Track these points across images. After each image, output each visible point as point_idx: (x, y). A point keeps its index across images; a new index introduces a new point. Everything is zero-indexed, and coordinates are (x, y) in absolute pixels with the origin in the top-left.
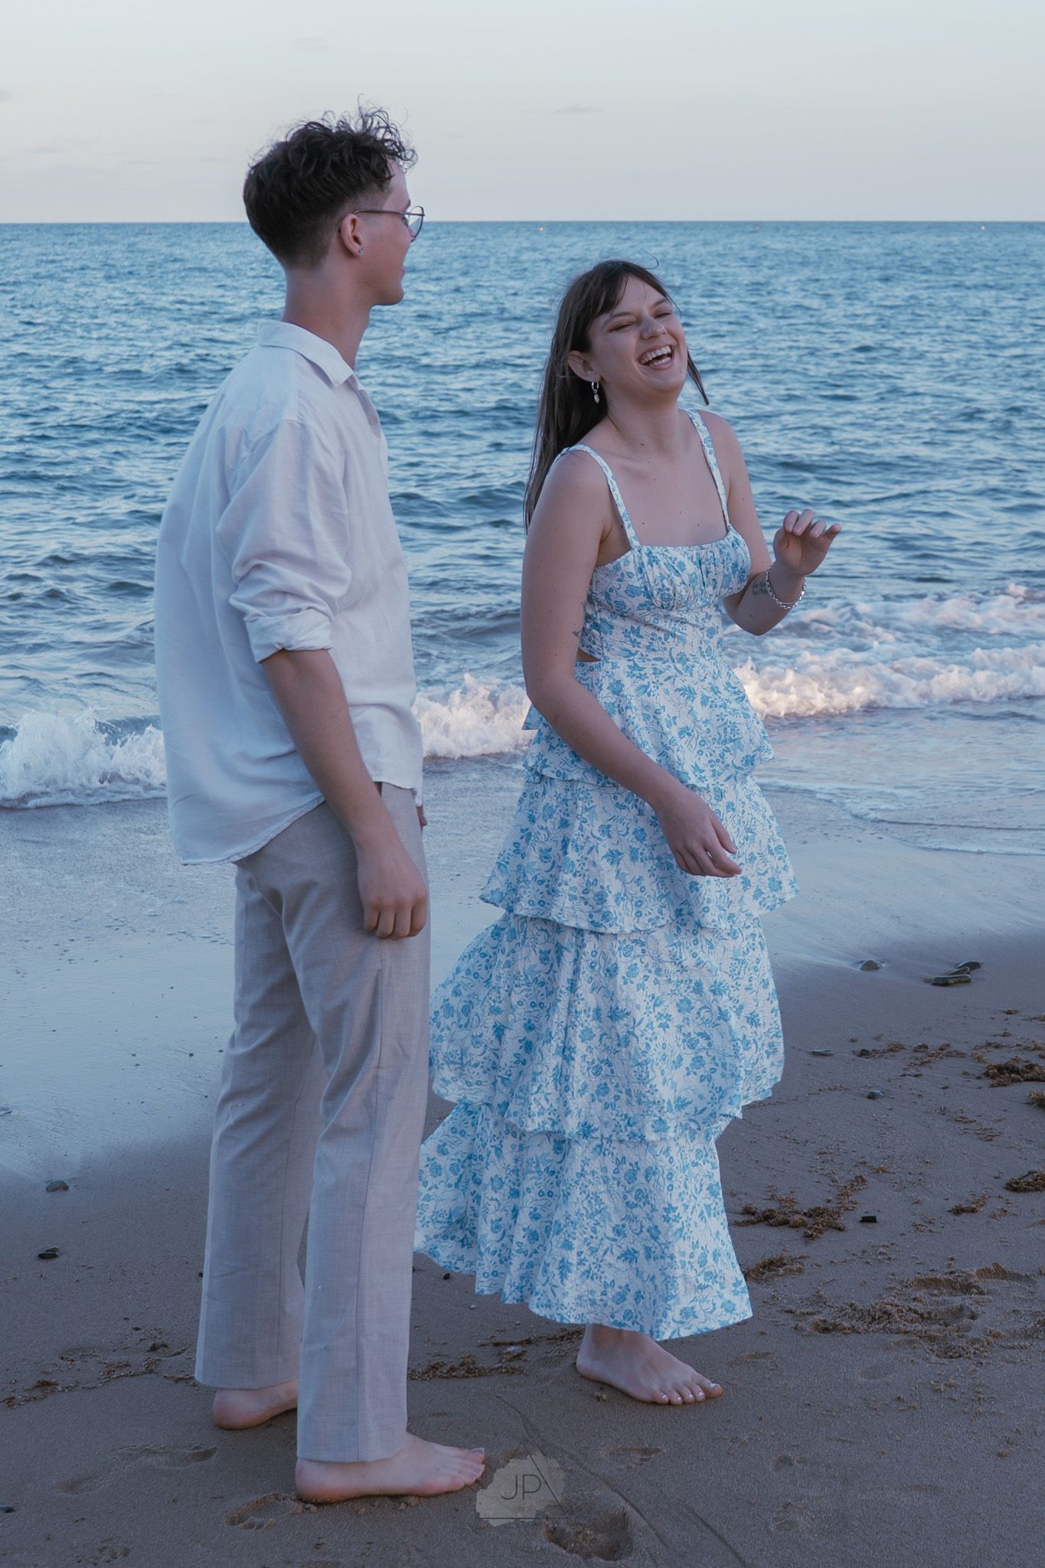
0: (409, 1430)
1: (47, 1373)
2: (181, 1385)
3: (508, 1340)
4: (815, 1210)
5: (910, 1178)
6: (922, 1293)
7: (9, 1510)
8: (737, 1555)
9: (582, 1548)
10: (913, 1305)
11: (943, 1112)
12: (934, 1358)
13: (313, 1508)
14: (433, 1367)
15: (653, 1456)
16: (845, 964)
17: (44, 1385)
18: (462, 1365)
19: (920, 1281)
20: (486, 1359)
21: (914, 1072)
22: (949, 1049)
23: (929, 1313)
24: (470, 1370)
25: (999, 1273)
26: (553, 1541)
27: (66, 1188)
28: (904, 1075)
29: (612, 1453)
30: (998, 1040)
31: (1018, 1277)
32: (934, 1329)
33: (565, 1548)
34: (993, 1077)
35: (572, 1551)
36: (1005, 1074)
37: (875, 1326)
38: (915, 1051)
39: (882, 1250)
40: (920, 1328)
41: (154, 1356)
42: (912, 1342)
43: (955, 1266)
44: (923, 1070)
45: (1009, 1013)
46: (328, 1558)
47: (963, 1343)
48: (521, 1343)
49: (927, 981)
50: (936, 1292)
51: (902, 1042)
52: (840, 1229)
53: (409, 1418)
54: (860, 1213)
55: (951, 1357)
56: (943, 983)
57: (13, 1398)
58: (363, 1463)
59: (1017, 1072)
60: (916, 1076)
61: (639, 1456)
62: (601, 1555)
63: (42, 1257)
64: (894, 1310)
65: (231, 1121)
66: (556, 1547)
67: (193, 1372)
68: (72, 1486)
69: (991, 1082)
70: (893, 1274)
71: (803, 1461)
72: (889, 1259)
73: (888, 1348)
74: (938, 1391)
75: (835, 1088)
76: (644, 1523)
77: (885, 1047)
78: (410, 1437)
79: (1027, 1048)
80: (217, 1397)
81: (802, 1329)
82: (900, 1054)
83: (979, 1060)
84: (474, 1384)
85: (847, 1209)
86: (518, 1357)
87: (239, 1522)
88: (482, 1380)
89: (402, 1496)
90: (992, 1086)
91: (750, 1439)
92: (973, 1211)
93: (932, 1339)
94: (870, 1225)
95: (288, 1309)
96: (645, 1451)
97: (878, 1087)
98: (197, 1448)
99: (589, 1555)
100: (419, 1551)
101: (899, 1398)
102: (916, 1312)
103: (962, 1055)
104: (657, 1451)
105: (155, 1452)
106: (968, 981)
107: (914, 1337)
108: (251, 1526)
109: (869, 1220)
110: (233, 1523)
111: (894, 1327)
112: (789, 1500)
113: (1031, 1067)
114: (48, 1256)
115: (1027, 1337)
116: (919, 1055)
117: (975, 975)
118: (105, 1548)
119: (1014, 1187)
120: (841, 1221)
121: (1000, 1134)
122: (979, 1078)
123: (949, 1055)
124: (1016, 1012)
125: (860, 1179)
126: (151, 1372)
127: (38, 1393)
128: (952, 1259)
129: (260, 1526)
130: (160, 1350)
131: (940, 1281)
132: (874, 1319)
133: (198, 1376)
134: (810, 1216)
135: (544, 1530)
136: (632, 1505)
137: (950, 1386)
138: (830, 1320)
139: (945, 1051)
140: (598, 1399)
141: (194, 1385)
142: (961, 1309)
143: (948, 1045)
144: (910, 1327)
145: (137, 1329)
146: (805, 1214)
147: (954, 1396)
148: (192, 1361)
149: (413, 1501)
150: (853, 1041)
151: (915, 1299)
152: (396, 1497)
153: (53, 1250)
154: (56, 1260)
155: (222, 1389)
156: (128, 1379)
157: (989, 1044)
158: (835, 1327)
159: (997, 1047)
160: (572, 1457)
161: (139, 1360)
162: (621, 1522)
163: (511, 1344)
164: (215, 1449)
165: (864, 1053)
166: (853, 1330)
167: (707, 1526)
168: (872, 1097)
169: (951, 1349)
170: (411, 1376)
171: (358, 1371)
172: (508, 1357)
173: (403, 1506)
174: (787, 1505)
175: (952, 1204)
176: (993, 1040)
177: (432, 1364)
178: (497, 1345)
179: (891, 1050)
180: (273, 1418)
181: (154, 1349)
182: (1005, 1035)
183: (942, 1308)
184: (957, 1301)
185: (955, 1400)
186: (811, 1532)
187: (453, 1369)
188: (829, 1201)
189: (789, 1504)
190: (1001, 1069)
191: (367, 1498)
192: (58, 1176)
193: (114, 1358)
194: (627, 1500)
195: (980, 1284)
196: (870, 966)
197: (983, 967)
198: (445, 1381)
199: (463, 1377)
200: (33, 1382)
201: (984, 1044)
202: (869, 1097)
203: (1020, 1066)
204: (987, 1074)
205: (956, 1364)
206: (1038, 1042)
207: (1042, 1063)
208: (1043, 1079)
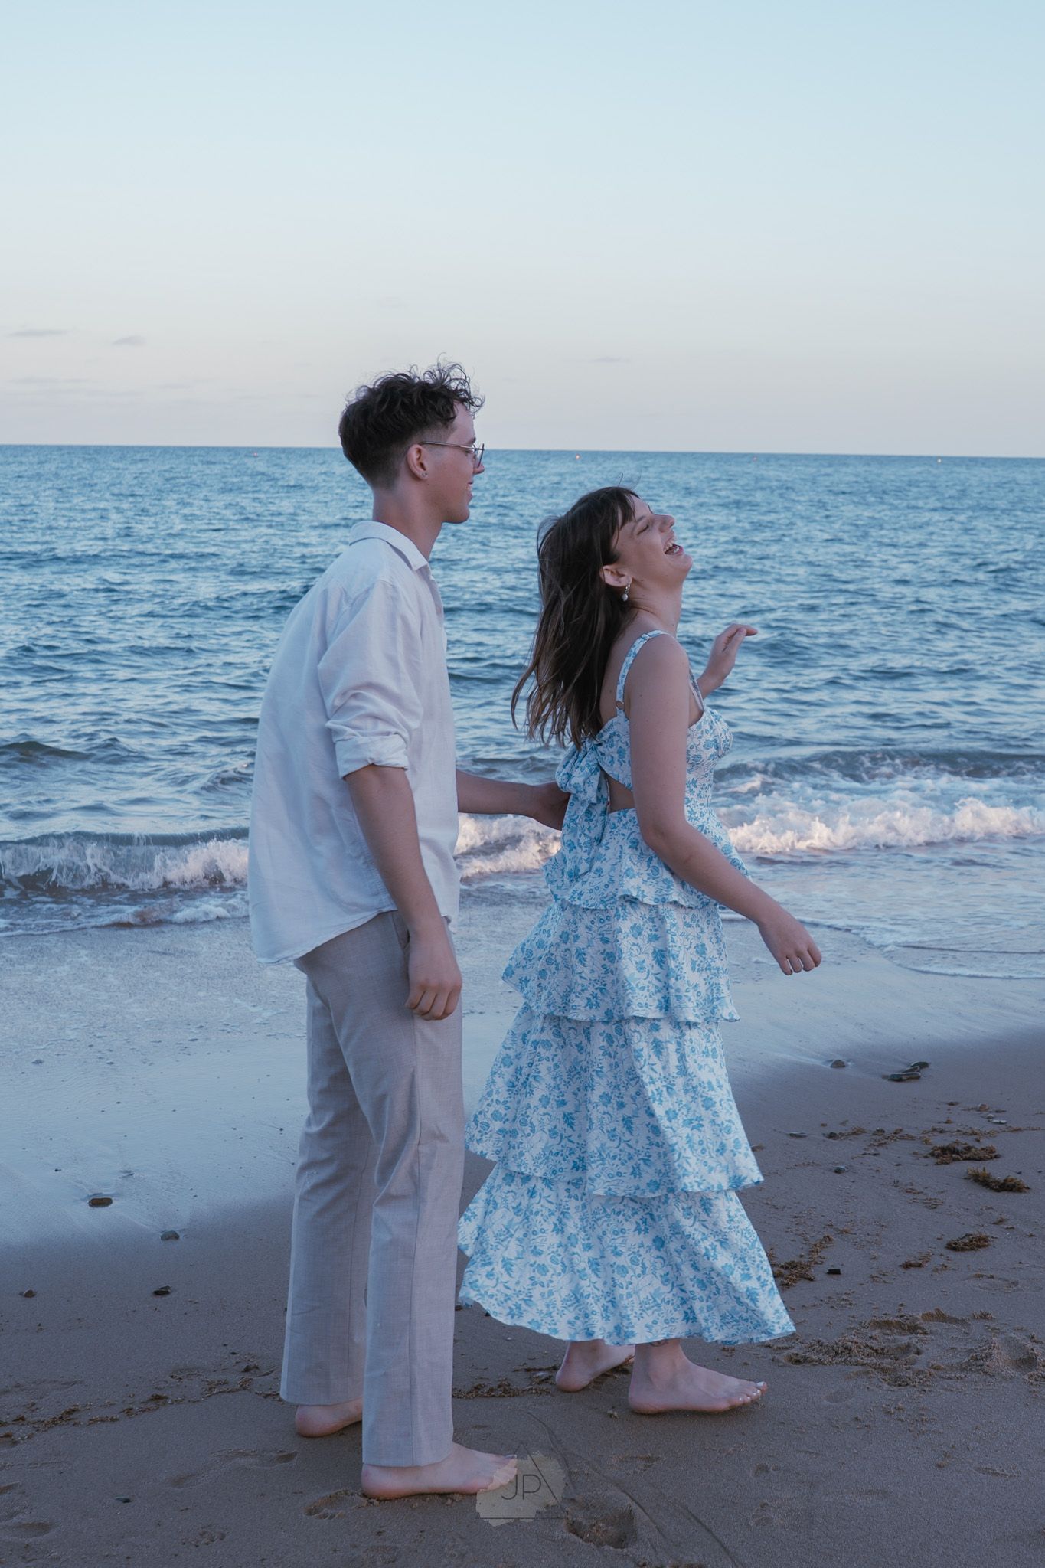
0: (455, 1440)
1: (159, 1389)
2: (270, 1400)
3: (537, 1367)
4: (790, 1264)
5: (869, 1238)
6: (876, 1333)
7: (127, 1501)
8: (722, 1545)
9: (596, 1537)
10: (869, 1343)
11: (896, 1184)
12: (886, 1386)
13: (376, 1503)
14: (476, 1388)
15: (655, 1463)
16: (818, 1062)
17: (157, 1398)
18: (499, 1386)
19: (875, 1323)
20: (520, 1382)
21: (873, 1151)
22: (902, 1133)
23: (882, 1349)
24: (506, 1391)
25: (940, 1317)
26: (571, 1531)
27: (177, 1237)
28: (865, 1154)
29: (621, 1461)
30: (943, 1126)
31: (955, 1321)
32: (887, 1362)
33: (582, 1538)
34: (938, 1157)
35: (587, 1541)
36: (947, 1154)
37: (838, 1360)
38: (874, 1134)
39: (845, 1297)
40: (875, 1361)
41: (247, 1376)
42: (868, 1372)
43: (905, 1311)
44: (881, 1150)
45: (951, 1104)
46: (388, 1543)
47: (910, 1374)
48: (548, 1369)
49: (885, 1077)
50: (888, 1332)
51: (864, 1127)
52: (810, 1280)
53: (455, 1430)
54: (827, 1267)
55: (900, 1385)
56: (898, 1079)
57: (131, 1409)
58: (417, 1468)
59: (958, 1153)
60: (875, 1155)
61: (643, 1463)
62: (610, 1543)
63: (157, 1293)
64: (853, 1346)
65: (308, 1186)
66: (575, 1537)
67: (279, 1390)
68: (179, 1482)
69: (936, 1160)
70: (853, 1317)
71: (778, 1469)
72: (851, 1304)
73: (849, 1378)
74: (888, 1413)
75: (809, 1164)
76: (647, 1518)
77: (850, 1131)
78: (457, 1445)
79: (965, 1133)
80: (299, 1412)
81: (778, 1361)
82: (862, 1137)
83: (926, 1142)
84: (508, 1402)
85: (816, 1263)
86: (546, 1380)
87: (315, 1513)
88: (516, 1400)
89: (449, 1494)
90: (937, 1164)
91: (735, 1450)
92: (920, 1266)
93: (884, 1370)
94: (835, 1276)
95: (356, 1339)
96: (648, 1459)
97: (843, 1164)
98: (281, 1452)
99: (601, 1544)
100: (462, 1538)
101: (857, 1418)
102: (871, 1348)
103: (912, 1138)
104: (658, 1459)
105: (247, 1455)
106: (918, 1078)
107: (869, 1369)
108: (325, 1516)
109: (835, 1272)
110: (310, 1513)
111: (853, 1360)
112: (766, 1501)
113: (969, 1149)
114: (162, 1292)
115: (962, 1370)
116: (878, 1138)
117: (923, 1073)
118: (204, 1533)
119: (953, 1247)
120: (812, 1273)
121: (943, 1203)
122: (926, 1157)
123: (902, 1138)
124: (957, 1103)
125: (828, 1239)
126: (244, 1389)
127: (151, 1405)
128: (902, 1305)
129: (332, 1517)
130: (252, 1371)
131: (891, 1323)
132: (837, 1353)
133: (283, 1395)
134: (787, 1268)
135: (564, 1522)
136: (637, 1503)
137: (899, 1409)
138: (801, 1353)
139: (898, 1135)
140: (611, 1415)
141: (280, 1400)
142: (908, 1346)
143: (901, 1130)
144: (866, 1360)
145: (234, 1353)
146: (782, 1267)
147: (902, 1418)
148: (278, 1380)
149: (458, 1497)
150: (823, 1125)
151: (871, 1338)
152: (444, 1495)
153: (167, 1288)
154: (169, 1296)
155: (302, 1405)
156: (225, 1395)
157: (934, 1130)
158: (805, 1360)
159: (941, 1132)
160: (588, 1463)
161: (235, 1379)
162: (628, 1517)
163: (540, 1370)
164: (296, 1452)
165: (832, 1136)
166: (821, 1363)
167: (699, 1521)
168: (838, 1171)
169: (900, 1378)
170: (456, 1395)
171: (411, 1393)
172: (538, 1380)
173: (449, 1502)
174: (764, 1505)
175: (903, 1260)
176: (937, 1126)
177: (475, 1385)
178: (528, 1370)
179: (854, 1133)
180: (345, 1428)
181: (247, 1370)
182: (948, 1122)
183: (893, 1345)
184: (906, 1339)
185: (902, 1421)
186: (783, 1527)
187: (492, 1390)
188: (802, 1256)
189: (766, 1504)
190: (944, 1150)
191: (421, 1495)
192: (170, 1228)
193: (215, 1378)
194: (633, 1499)
195: (925, 1326)
196: (838, 1064)
197: (931, 1067)
198: (485, 1399)
199: (500, 1396)
200: (147, 1396)
201: (930, 1129)
202: (836, 1172)
203: (960, 1148)
204: (932, 1154)
205: (905, 1391)
206: (976, 1128)
207: (979, 1146)
208: (981, 1159)
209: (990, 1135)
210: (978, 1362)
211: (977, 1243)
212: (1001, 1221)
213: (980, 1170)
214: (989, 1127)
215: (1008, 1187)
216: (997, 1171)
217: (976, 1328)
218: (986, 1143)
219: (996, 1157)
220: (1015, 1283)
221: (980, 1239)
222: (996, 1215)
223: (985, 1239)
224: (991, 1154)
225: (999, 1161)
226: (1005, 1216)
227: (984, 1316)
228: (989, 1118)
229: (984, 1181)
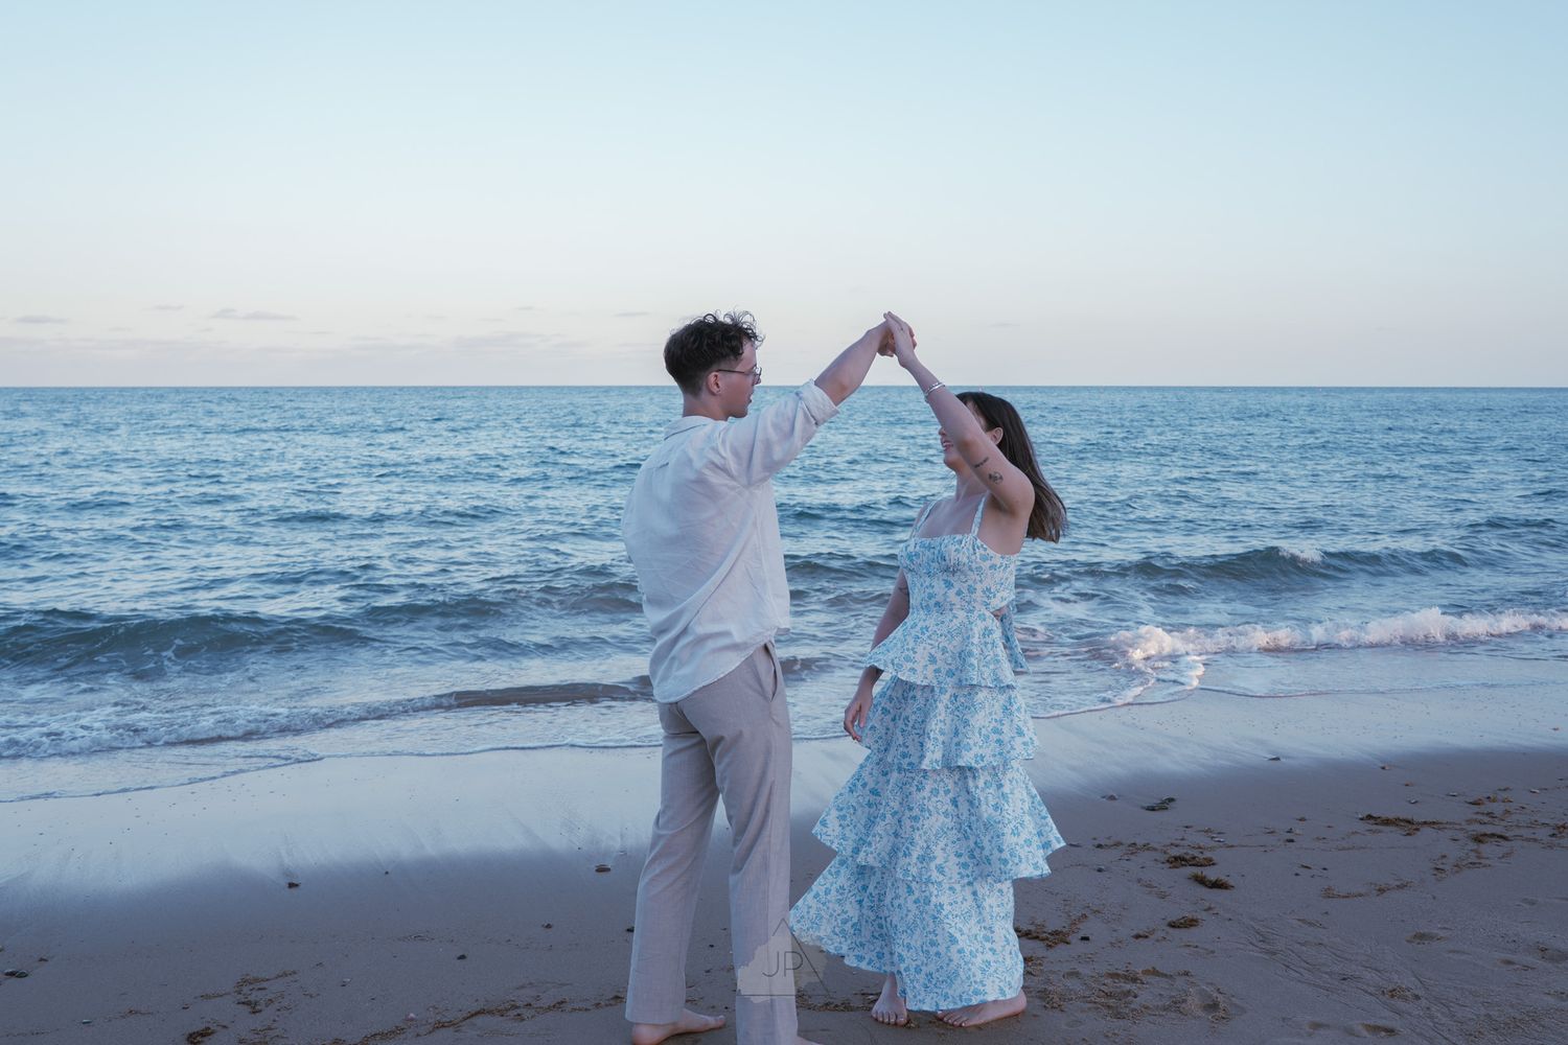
3: (870, 992)
4: (1055, 932)
6: (1109, 982)
10: (1102, 988)
11: (1140, 881)
12: (1110, 1019)
18: (842, 1004)
19: (1109, 975)
20: (856, 1002)
21: (1127, 858)
23: (1111, 993)
25: (1154, 973)
28: (1121, 860)
30: (1178, 842)
31: (1165, 976)
32: (1113, 1002)
34: (1172, 863)
38: (1129, 846)
39: (1091, 956)
40: (1104, 1001)
42: (1098, 1009)
43: (1131, 968)
44: (1132, 857)
45: (1188, 827)
47: (1128, 1011)
49: (1142, 808)
50: (1117, 981)
51: (1122, 841)
52: (1068, 944)
54: (1081, 935)
55: (1119, 1019)
56: (1151, 809)
59: (1186, 861)
60: (1128, 861)
69: (1168, 865)
70: (1094, 970)
72: (1094, 961)
73: (1083, 1011)
75: (1079, 865)
77: (1113, 843)
79: (1194, 848)
82: (1120, 848)
83: (1165, 853)
84: (847, 1015)
85: (1074, 932)
88: (852, 1013)
90: (1170, 868)
92: (1147, 937)
93: (1110, 1008)
94: (1086, 942)
97: (1103, 865)
101: (1084, 1039)
102: (1103, 992)
103: (1155, 849)
106: (1166, 809)
107: (1100, 1006)
109: (1086, 939)
111: (1089, 999)
113: (1194, 858)
115: (1166, 1010)
116: (1131, 849)
117: (1171, 806)
119: (1172, 925)
120: (1070, 939)
121: (1170, 895)
122: (1163, 863)
123: (1148, 849)
124: (1192, 827)
125: (1085, 916)
128: (1130, 964)
131: (1120, 975)
134: (1052, 935)
137: (1115, 1035)
139: (1147, 847)
142: (1130, 992)
143: (1149, 844)
146: (1048, 935)
150: (1094, 839)
151: (1104, 985)
157: (1172, 844)
159: (1177, 846)
165: (1100, 846)
168: (1100, 871)
169: (1121, 1014)
175: (1135, 933)
176: (1175, 842)
179: (1116, 845)
182: (1183, 840)
183: (1119, 991)
184: (1129, 987)
185: (1116, 1043)
188: (1064, 927)
190: (1176, 858)
195: (1143, 979)
196: (1111, 798)
197: (1178, 801)
201: (1167, 844)
202: (1098, 871)
203: (1188, 858)
204: (1168, 861)
205: (1122, 1023)
206: (1201, 844)
207: (1201, 856)
208: (1201, 866)
209: (1212, 849)
210: (1177, 1005)
211: (1190, 923)
212: (1210, 909)
213: (1200, 873)
214: (1213, 844)
215: (1218, 885)
216: (1211, 874)
217: (1180, 982)
218: (1208, 854)
219: (1213, 864)
220: (1213, 952)
221: (1192, 920)
222: (1207, 905)
223: (1196, 921)
224: (1210, 862)
225: (1215, 867)
226: (1213, 906)
227: (1186, 974)
228: (1213, 837)
229: (1201, 881)
